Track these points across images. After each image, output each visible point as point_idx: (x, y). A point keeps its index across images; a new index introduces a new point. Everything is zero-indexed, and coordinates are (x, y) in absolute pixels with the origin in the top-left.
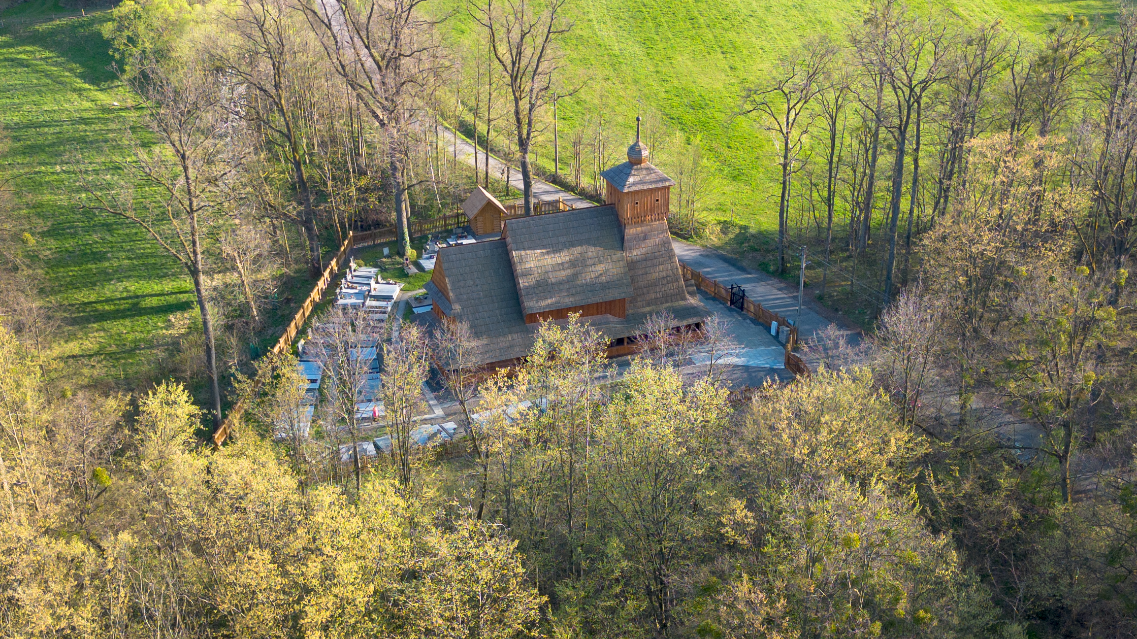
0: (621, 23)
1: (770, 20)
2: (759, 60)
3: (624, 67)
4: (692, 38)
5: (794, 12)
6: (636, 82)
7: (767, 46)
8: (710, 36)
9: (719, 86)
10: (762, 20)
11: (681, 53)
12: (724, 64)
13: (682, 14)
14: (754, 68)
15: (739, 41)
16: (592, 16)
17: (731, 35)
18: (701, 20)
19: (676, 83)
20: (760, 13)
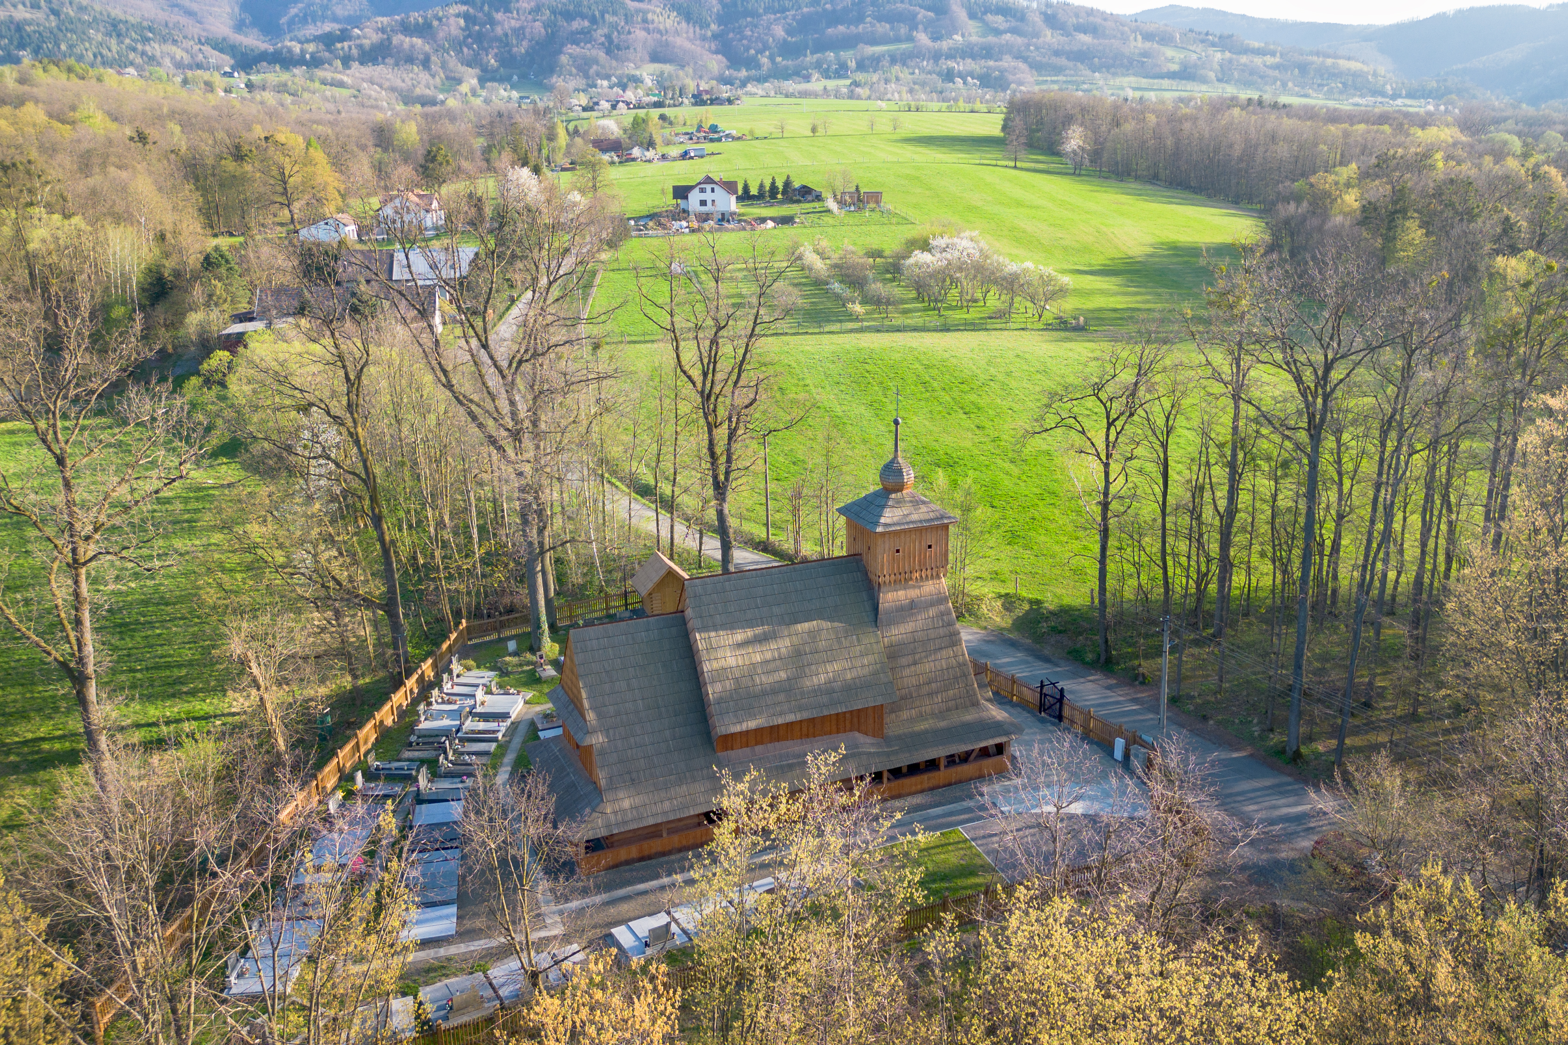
0: (843, 387)
1: (1013, 384)
2: (1009, 420)
3: (849, 428)
4: (927, 400)
5: (1039, 376)
6: (865, 441)
7: (1016, 407)
8: (948, 398)
9: (968, 444)
10: (1003, 384)
12: (968, 423)
13: (911, 378)
14: (1006, 427)
15: (981, 402)
16: (807, 382)
17: (973, 397)
18: (935, 384)
19: (914, 442)
20: (1001, 377)
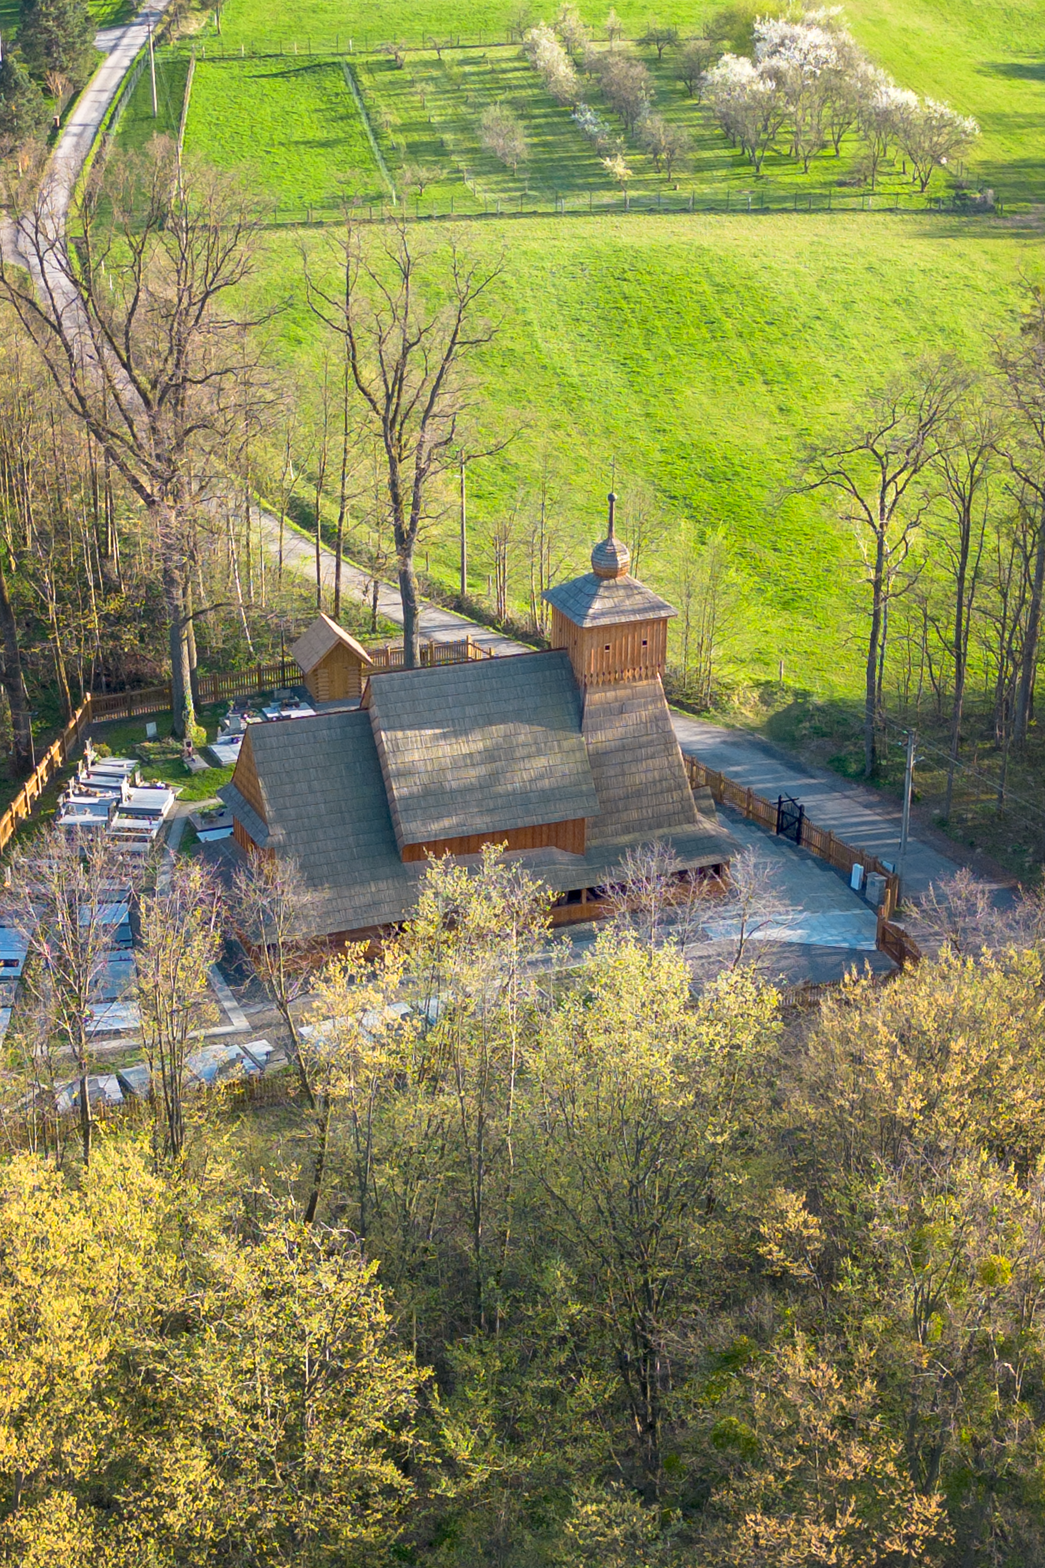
0: (584, 329)
1: (852, 326)
2: (831, 396)
3: (587, 407)
4: (711, 356)
5: (896, 311)
6: (608, 432)
7: (847, 372)
8: (744, 353)
9: (759, 440)
10: (836, 326)
11: (690, 383)
12: (767, 402)
13: (692, 312)
14: (823, 410)
15: (795, 362)
16: (531, 316)
17: (782, 352)
18: (728, 325)
19: (681, 435)
20: (834, 313)
